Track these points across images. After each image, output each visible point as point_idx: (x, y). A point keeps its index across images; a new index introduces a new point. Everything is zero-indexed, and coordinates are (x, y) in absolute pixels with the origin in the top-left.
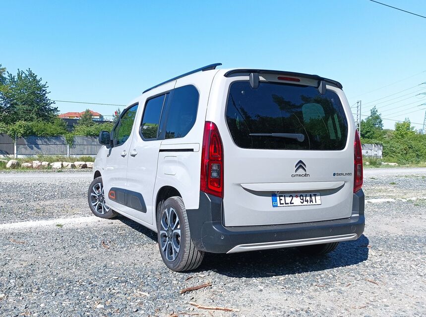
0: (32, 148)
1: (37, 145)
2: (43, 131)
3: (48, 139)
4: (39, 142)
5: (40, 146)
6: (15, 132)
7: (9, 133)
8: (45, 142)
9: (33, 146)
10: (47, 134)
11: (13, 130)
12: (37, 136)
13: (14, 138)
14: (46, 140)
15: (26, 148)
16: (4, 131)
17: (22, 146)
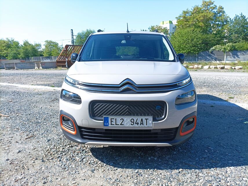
0: (234, 57)
1: (237, 56)
2: (241, 48)
3: (244, 52)
4: (239, 54)
5: (239, 56)
6: (225, 49)
7: (222, 50)
8: (242, 53)
9: (235, 56)
10: (244, 49)
11: (224, 48)
12: (238, 51)
13: (225, 52)
14: (243, 52)
15: (231, 58)
16: (220, 49)
17: (229, 56)
